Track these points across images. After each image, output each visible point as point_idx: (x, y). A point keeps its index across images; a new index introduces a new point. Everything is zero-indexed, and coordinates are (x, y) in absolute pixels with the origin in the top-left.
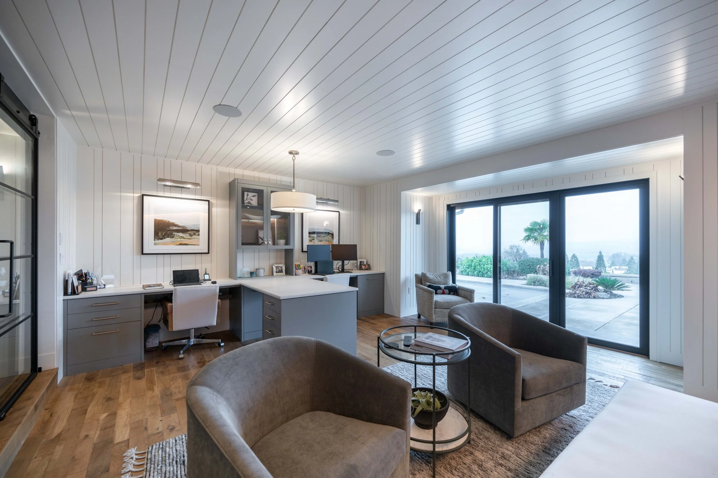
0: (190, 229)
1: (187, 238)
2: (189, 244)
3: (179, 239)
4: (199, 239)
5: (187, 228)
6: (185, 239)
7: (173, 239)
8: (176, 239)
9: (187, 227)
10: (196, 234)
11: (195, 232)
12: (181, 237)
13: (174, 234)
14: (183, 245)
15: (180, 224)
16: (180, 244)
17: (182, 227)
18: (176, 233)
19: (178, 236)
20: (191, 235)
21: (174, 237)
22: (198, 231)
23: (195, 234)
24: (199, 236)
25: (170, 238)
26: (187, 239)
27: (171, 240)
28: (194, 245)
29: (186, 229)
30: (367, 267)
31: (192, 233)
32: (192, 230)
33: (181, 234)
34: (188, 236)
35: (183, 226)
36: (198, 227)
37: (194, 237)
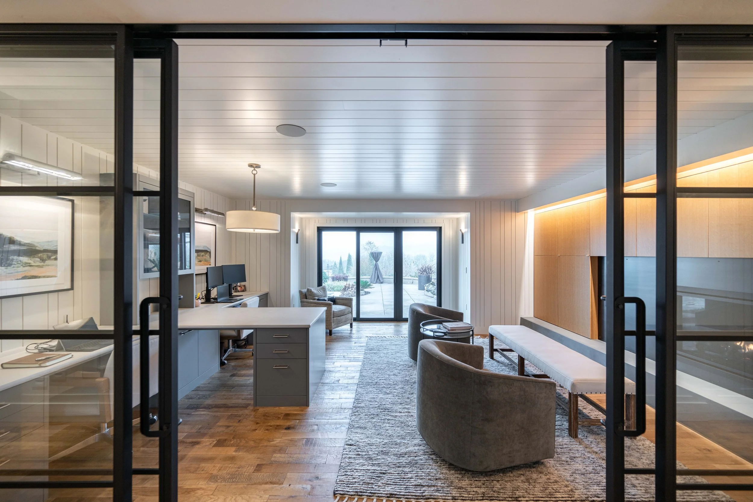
0: (42, 249)
1: (37, 265)
2: (40, 275)
3: (21, 269)
4: (57, 266)
5: (36, 247)
6: (32, 268)
7: (10, 269)
8: (15, 268)
9: (36, 245)
10: (52, 258)
11: (50, 254)
12: (26, 263)
13: (13, 260)
14: (29, 279)
15: (22, 241)
16: (25, 278)
17: (27, 245)
18: (15, 257)
19: (19, 262)
20: (43, 260)
21: (12, 264)
22: (55, 252)
23: (49, 258)
24: (56, 261)
25: (4, 266)
26: (36, 268)
27: (5, 270)
28: (48, 277)
29: (33, 248)
30: (243, 288)
31: (45, 256)
32: (45, 251)
33: (25, 259)
34: (37, 261)
35: (29, 243)
36: (55, 245)
37: (48, 262)
